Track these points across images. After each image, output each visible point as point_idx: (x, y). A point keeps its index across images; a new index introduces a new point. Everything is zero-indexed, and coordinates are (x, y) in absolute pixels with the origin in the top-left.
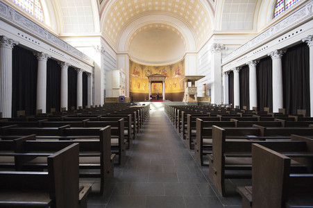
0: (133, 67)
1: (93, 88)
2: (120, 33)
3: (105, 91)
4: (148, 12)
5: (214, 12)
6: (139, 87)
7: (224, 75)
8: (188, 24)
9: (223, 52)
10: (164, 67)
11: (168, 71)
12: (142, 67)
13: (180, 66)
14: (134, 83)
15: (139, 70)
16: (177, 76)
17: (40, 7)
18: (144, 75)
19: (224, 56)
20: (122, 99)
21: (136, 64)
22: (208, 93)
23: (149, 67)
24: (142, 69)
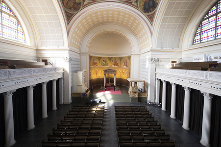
0: (92, 59)
1: (64, 87)
2: (83, 38)
3: (72, 87)
4: (103, 23)
5: (152, 34)
6: (97, 74)
7: (157, 80)
8: (134, 33)
9: (157, 63)
10: (116, 58)
11: (118, 61)
12: (99, 58)
13: (128, 60)
14: (93, 71)
15: (97, 61)
16: (125, 67)
17: (22, 31)
18: (101, 64)
19: (157, 66)
20: (84, 95)
21: (94, 57)
22: (146, 88)
23: (104, 58)
24: (99, 60)
